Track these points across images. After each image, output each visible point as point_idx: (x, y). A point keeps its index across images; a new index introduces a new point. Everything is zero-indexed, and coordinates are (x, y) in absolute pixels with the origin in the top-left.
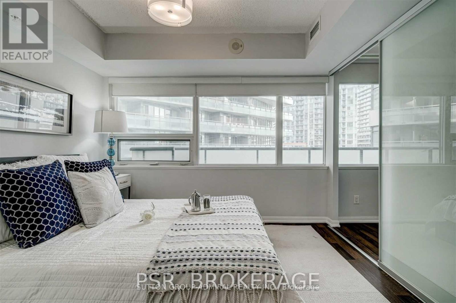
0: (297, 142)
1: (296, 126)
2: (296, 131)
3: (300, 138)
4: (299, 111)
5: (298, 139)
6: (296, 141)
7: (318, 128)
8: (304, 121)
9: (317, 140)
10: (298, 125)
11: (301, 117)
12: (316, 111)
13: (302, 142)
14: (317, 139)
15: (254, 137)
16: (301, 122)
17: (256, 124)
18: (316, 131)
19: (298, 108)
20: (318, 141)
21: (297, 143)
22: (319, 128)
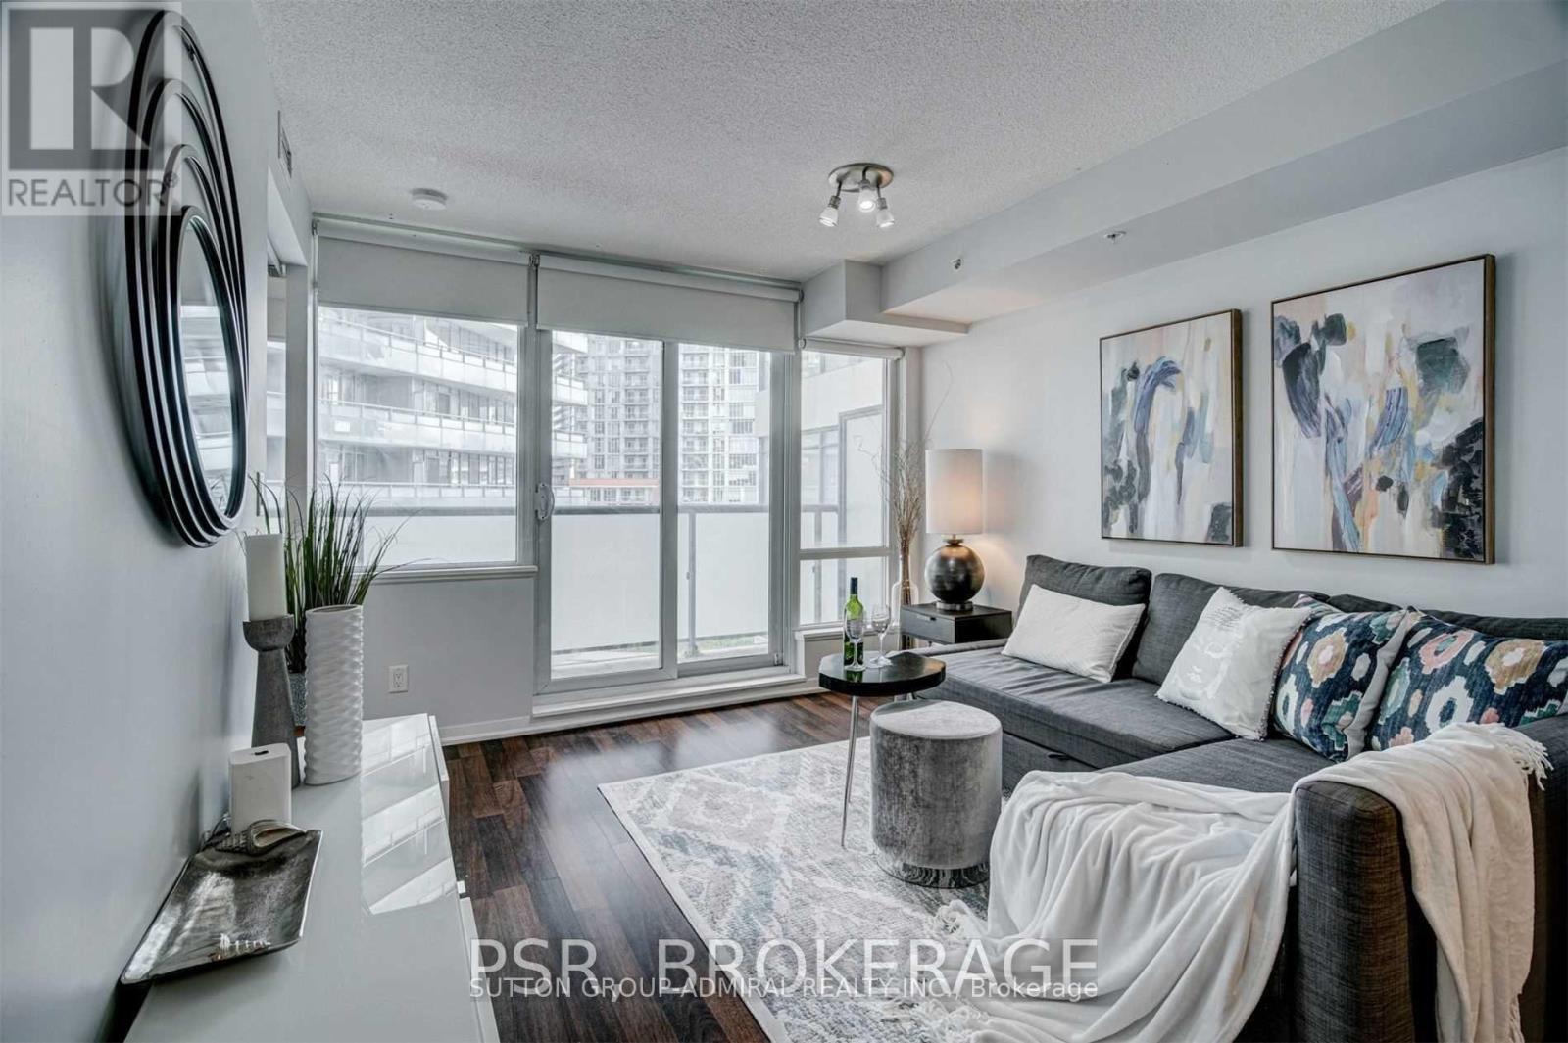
0: (629, 475)
1: (626, 422)
2: (626, 439)
3: (637, 463)
4: (635, 373)
5: (632, 467)
6: (626, 473)
7: (692, 431)
8: (650, 408)
9: (692, 470)
10: (632, 419)
11: (641, 394)
12: (686, 379)
13: (645, 474)
14: (691, 467)
15: (437, 455)
16: (641, 411)
17: (448, 412)
18: (688, 442)
19: (633, 365)
20: (694, 472)
21: (629, 481)
22: (698, 433)
